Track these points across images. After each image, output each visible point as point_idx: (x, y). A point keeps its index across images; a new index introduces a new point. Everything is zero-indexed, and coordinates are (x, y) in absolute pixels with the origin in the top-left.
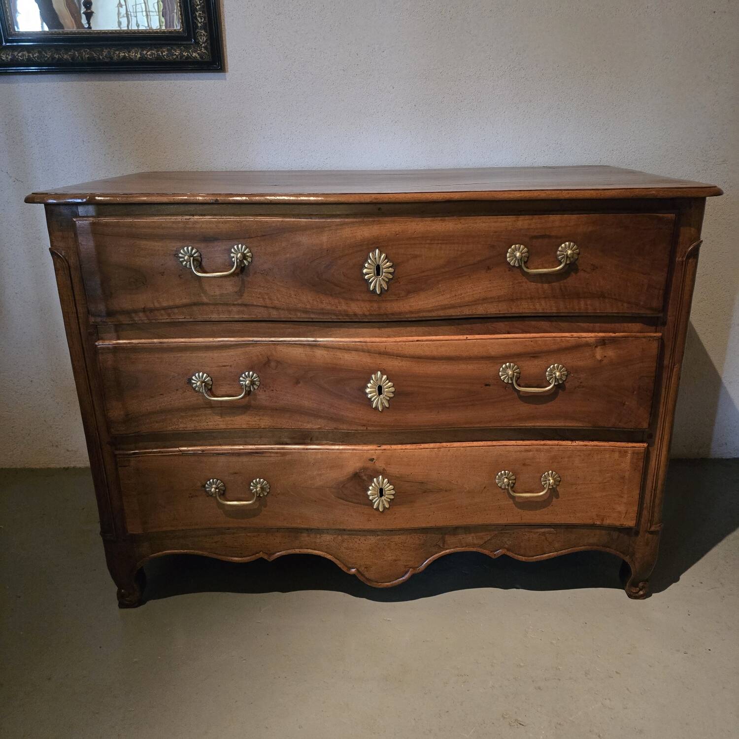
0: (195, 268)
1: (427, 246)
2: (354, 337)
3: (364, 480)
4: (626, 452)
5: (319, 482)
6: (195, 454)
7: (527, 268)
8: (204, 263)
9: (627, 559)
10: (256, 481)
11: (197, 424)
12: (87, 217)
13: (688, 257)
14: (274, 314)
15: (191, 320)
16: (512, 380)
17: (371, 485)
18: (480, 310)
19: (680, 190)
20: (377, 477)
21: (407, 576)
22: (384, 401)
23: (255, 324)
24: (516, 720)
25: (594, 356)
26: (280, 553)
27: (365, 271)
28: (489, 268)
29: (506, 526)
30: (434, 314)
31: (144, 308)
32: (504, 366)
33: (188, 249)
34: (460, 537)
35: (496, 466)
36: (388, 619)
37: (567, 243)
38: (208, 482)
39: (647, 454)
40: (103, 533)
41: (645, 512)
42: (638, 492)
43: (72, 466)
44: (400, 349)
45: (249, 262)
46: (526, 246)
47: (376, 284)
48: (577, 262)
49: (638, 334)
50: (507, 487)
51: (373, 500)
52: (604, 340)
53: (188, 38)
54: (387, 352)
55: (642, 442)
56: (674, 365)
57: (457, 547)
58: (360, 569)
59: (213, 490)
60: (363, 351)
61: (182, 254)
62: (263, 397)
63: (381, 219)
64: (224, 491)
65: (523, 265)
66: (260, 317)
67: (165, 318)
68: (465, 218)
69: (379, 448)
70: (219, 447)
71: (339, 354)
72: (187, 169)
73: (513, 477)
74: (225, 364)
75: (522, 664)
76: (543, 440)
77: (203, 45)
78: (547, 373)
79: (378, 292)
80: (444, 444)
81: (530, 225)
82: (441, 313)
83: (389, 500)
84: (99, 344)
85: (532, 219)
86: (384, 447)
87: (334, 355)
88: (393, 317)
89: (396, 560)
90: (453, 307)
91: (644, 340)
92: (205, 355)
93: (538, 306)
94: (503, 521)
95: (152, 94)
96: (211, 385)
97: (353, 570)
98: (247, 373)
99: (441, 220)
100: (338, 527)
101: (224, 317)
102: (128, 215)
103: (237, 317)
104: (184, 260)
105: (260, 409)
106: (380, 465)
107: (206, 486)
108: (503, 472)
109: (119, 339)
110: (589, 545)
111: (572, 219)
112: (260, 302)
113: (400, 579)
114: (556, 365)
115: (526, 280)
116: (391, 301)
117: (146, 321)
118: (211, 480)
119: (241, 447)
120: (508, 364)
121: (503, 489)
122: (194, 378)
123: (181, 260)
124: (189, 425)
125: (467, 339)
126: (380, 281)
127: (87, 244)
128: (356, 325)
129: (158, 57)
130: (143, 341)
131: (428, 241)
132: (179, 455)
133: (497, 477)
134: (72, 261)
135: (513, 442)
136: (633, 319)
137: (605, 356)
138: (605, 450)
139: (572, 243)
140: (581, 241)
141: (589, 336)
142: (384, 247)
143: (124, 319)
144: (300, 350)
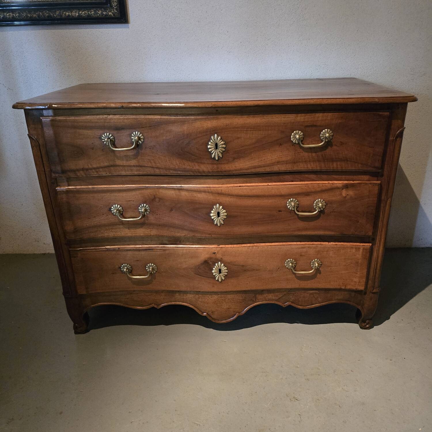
0: (111, 145)
1: (245, 132)
2: (204, 184)
3: (210, 264)
4: (359, 248)
5: (184, 266)
6: (114, 250)
7: (303, 144)
8: (116, 143)
9: (360, 307)
10: (149, 265)
11: (115, 234)
12: (48, 116)
13: (397, 137)
14: (157, 172)
15: (110, 175)
16: (294, 208)
17: (214, 267)
18: (276, 168)
19: (392, 98)
20: (218, 263)
21: (235, 317)
22: (221, 221)
23: (146, 177)
24: (294, 397)
25: (341, 194)
26: (164, 304)
27: (209, 147)
28: (281, 145)
29: (291, 289)
30: (249, 171)
31: (83, 169)
32: (289, 200)
33: (107, 134)
34: (265, 295)
35: (285, 256)
36: (225, 340)
37: (326, 130)
38: (122, 266)
39: (371, 250)
40: (64, 293)
41: (370, 282)
42: (366, 270)
43: (47, 252)
44: (230, 191)
45: (142, 142)
46: (302, 132)
47: (215, 154)
48: (332, 141)
49: (367, 182)
50: (291, 268)
51: (215, 275)
52: (347, 185)
53: (106, 3)
54: (222, 193)
55: (369, 243)
56: (387, 199)
57: (263, 301)
58: (209, 313)
59: (125, 270)
60: (209, 192)
61: (103, 137)
62: (152, 219)
63: (218, 116)
64: (131, 270)
65: (300, 143)
66: (149, 173)
67: (95, 174)
68: (267, 115)
69: (218, 247)
70: (128, 246)
71: (195, 194)
72: (107, 82)
73: (295, 263)
74: (130, 200)
75: (298, 366)
76: (312, 242)
77: (115, 8)
78: (314, 204)
79: (217, 159)
80: (255, 244)
81: (304, 119)
82: (253, 171)
83: (225, 275)
84: (58, 188)
85: (306, 116)
86: (221, 246)
87: (192, 194)
88: (225, 173)
89: (229, 308)
90: (260, 167)
91: (370, 185)
92: (119, 194)
93: (309, 166)
94: (289, 286)
95: (86, 37)
96: (123, 212)
97: (205, 314)
98: (142, 205)
99: (253, 117)
100: (196, 290)
101: (128, 173)
102: (72, 115)
103: (136, 173)
104: (105, 141)
105: (151, 225)
106: (219, 256)
107: (121, 267)
108: (289, 260)
109: (69, 186)
110: (338, 300)
111: (329, 116)
112: (149, 164)
113: (231, 319)
114: (319, 200)
115: (302, 151)
116: (224, 164)
117: (84, 176)
118: (124, 265)
119: (140, 246)
120: (292, 199)
121: (289, 269)
122: (112, 207)
123: (103, 140)
124: (111, 234)
125: (268, 185)
126: (217, 153)
127: (49, 132)
128: (204, 177)
129: (89, 15)
130: (83, 187)
131: (245, 129)
132: (105, 251)
133: (286, 262)
134: (41, 142)
135: (295, 243)
136: (364, 173)
137: (348, 195)
138: (347, 247)
139: (329, 130)
140: (335, 129)
141: (338, 183)
142: (219, 132)
143: (72, 175)
144: (173, 192)
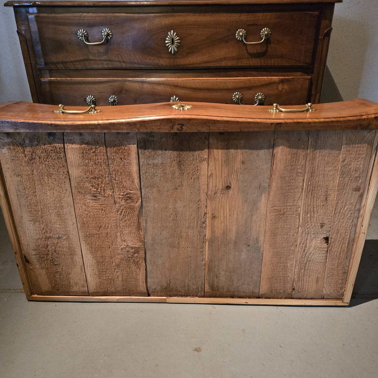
0: (85, 41)
1: (197, 29)
2: (163, 78)
7: (246, 41)
8: (89, 38)
12: (33, 13)
13: (325, 36)
14: (124, 66)
15: (85, 68)
16: (238, 101)
18: (223, 64)
23: (115, 71)
25: (278, 89)
27: (166, 42)
28: (227, 42)
30: (201, 66)
31: (62, 62)
32: (235, 94)
33: (81, 31)
37: (265, 28)
45: (111, 38)
46: (245, 30)
47: (172, 48)
48: (270, 39)
49: (300, 77)
52: (283, 80)
54: (178, 86)
56: (317, 94)
60: (167, 85)
61: (79, 33)
63: (174, 14)
65: (244, 39)
66: (117, 67)
67: (72, 67)
68: (215, 14)
71: (155, 86)
74: (101, 91)
78: (255, 98)
79: (173, 53)
81: (247, 18)
82: (204, 65)
84: (42, 79)
85: (248, 15)
87: (153, 87)
90: (210, 62)
91: (302, 80)
92: (92, 86)
93: (251, 62)
96: (95, 102)
98: (112, 96)
99: (203, 15)
101: (100, 66)
102: (53, 12)
103: (106, 67)
104: (80, 37)
109: (51, 77)
111: (268, 15)
112: (117, 59)
114: (260, 93)
115: (245, 48)
116: (179, 58)
117: (63, 68)
120: (237, 93)
122: (87, 98)
123: (78, 36)
125: (217, 79)
126: (174, 48)
127: (34, 27)
128: (163, 71)
130: (63, 79)
131: (197, 27)
134: (27, 37)
136: (297, 69)
137: (283, 89)
139: (268, 28)
140: (272, 27)
141: (275, 78)
142: (175, 29)
143: (53, 67)
144: (137, 84)
